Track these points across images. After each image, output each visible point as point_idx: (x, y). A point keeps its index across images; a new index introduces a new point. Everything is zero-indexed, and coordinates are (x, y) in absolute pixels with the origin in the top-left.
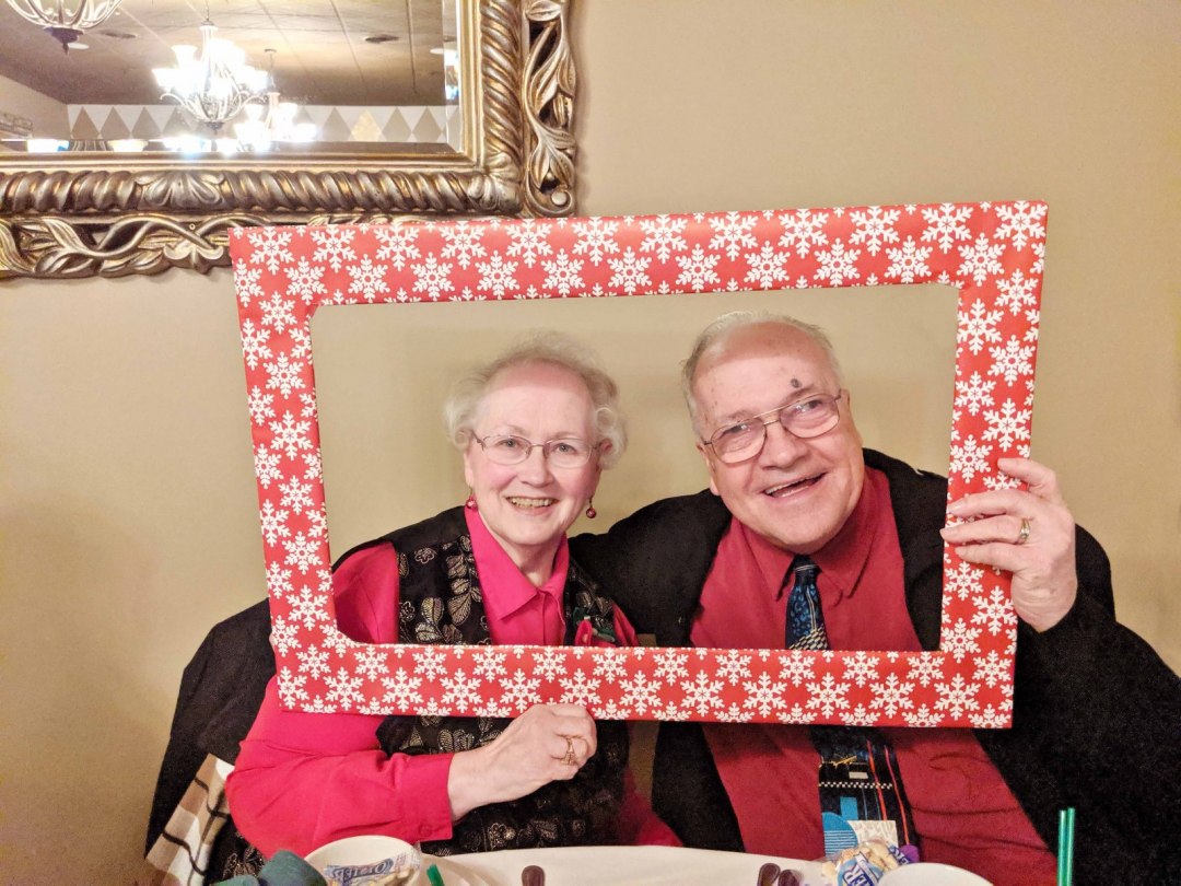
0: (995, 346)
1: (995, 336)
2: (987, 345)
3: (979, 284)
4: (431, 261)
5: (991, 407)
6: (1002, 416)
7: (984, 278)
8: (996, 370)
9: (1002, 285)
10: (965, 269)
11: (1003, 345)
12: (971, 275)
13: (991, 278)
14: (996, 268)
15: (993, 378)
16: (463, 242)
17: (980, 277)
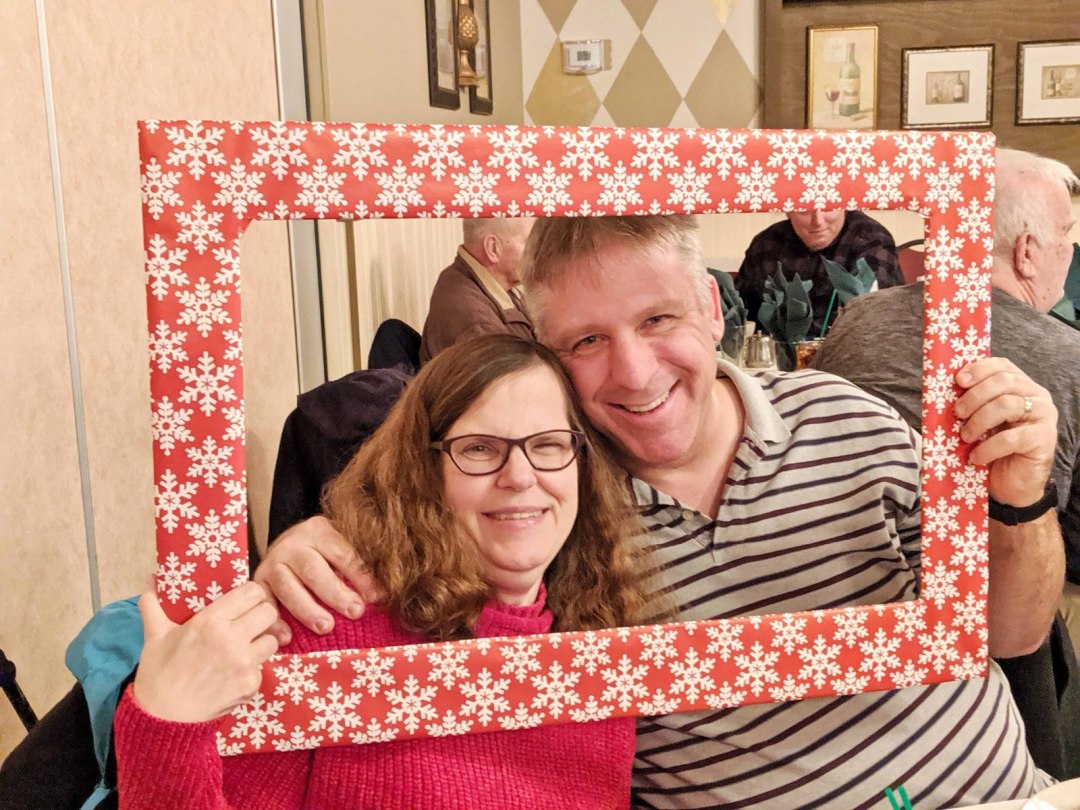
0: (958, 273)
1: (958, 263)
2: (952, 271)
3: (943, 211)
4: (400, 170)
7: (947, 206)
8: (960, 296)
9: (962, 212)
10: (931, 196)
11: (965, 272)
12: (936, 202)
13: (953, 205)
14: (957, 196)
15: (958, 305)
16: (438, 149)
17: (943, 205)
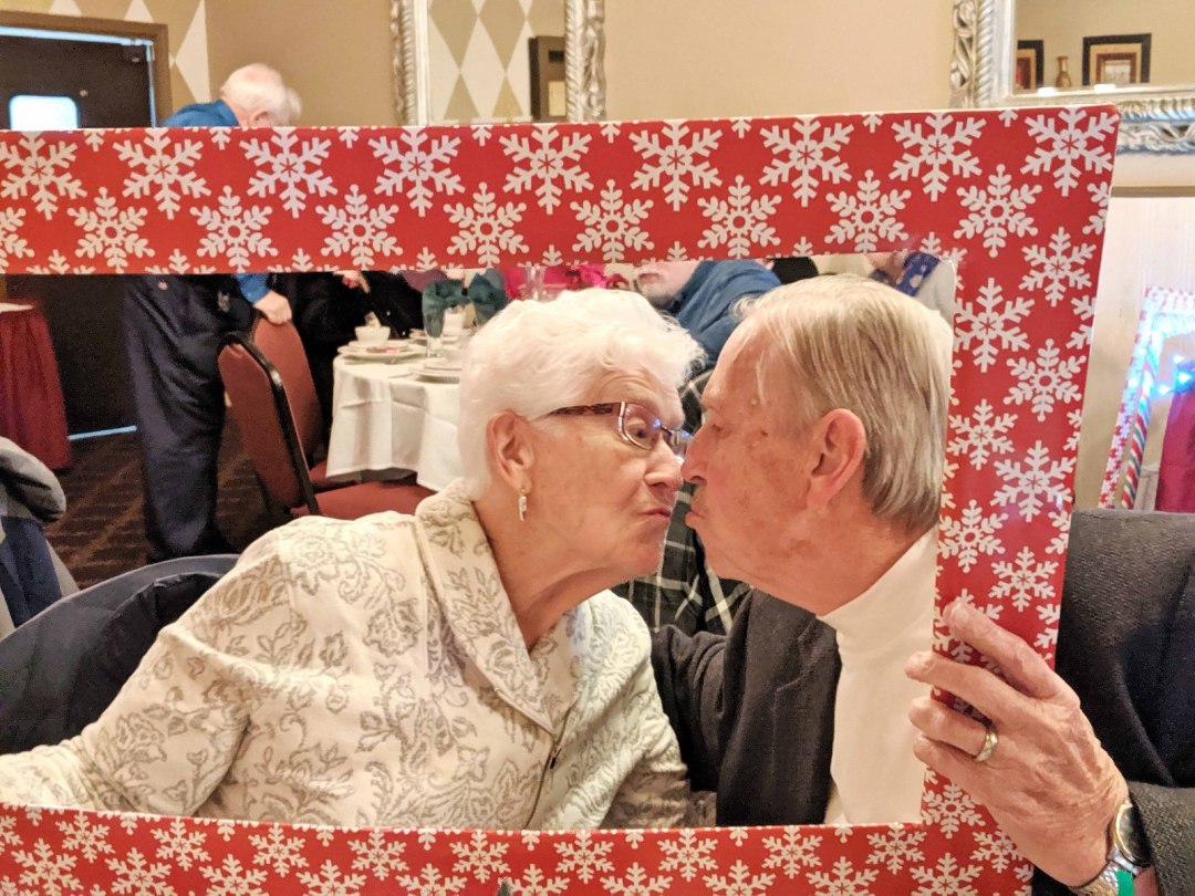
0: (1016, 357)
1: (1017, 341)
2: (1004, 355)
3: (993, 253)
5: (1008, 455)
6: (1025, 468)
7: (1002, 243)
8: (1017, 395)
9: (1032, 254)
10: (968, 227)
11: (1031, 355)
12: (979, 238)
13: (1014, 242)
14: (1023, 225)
15: (1012, 408)
17: (994, 243)
